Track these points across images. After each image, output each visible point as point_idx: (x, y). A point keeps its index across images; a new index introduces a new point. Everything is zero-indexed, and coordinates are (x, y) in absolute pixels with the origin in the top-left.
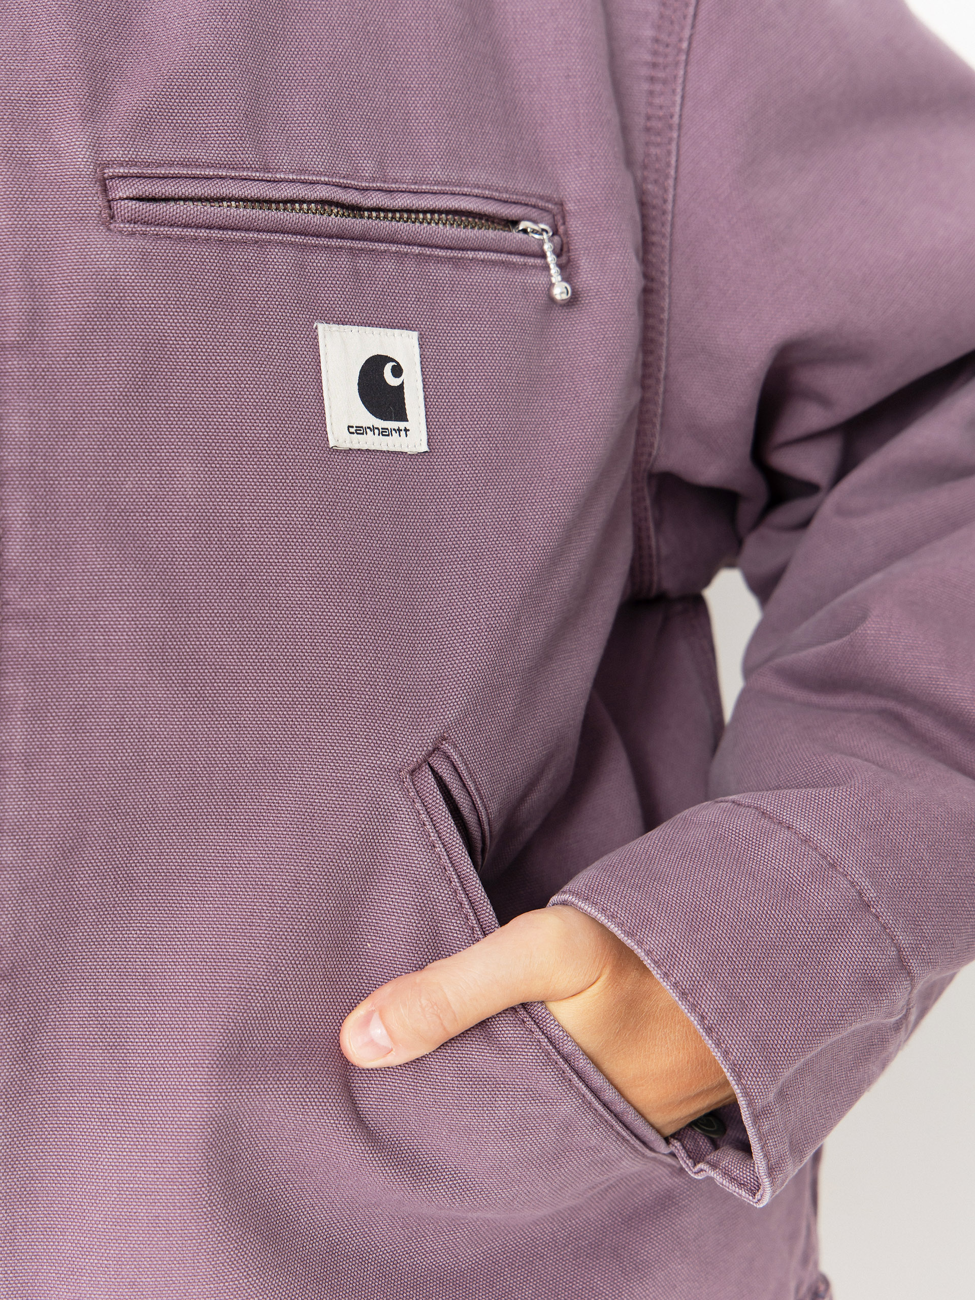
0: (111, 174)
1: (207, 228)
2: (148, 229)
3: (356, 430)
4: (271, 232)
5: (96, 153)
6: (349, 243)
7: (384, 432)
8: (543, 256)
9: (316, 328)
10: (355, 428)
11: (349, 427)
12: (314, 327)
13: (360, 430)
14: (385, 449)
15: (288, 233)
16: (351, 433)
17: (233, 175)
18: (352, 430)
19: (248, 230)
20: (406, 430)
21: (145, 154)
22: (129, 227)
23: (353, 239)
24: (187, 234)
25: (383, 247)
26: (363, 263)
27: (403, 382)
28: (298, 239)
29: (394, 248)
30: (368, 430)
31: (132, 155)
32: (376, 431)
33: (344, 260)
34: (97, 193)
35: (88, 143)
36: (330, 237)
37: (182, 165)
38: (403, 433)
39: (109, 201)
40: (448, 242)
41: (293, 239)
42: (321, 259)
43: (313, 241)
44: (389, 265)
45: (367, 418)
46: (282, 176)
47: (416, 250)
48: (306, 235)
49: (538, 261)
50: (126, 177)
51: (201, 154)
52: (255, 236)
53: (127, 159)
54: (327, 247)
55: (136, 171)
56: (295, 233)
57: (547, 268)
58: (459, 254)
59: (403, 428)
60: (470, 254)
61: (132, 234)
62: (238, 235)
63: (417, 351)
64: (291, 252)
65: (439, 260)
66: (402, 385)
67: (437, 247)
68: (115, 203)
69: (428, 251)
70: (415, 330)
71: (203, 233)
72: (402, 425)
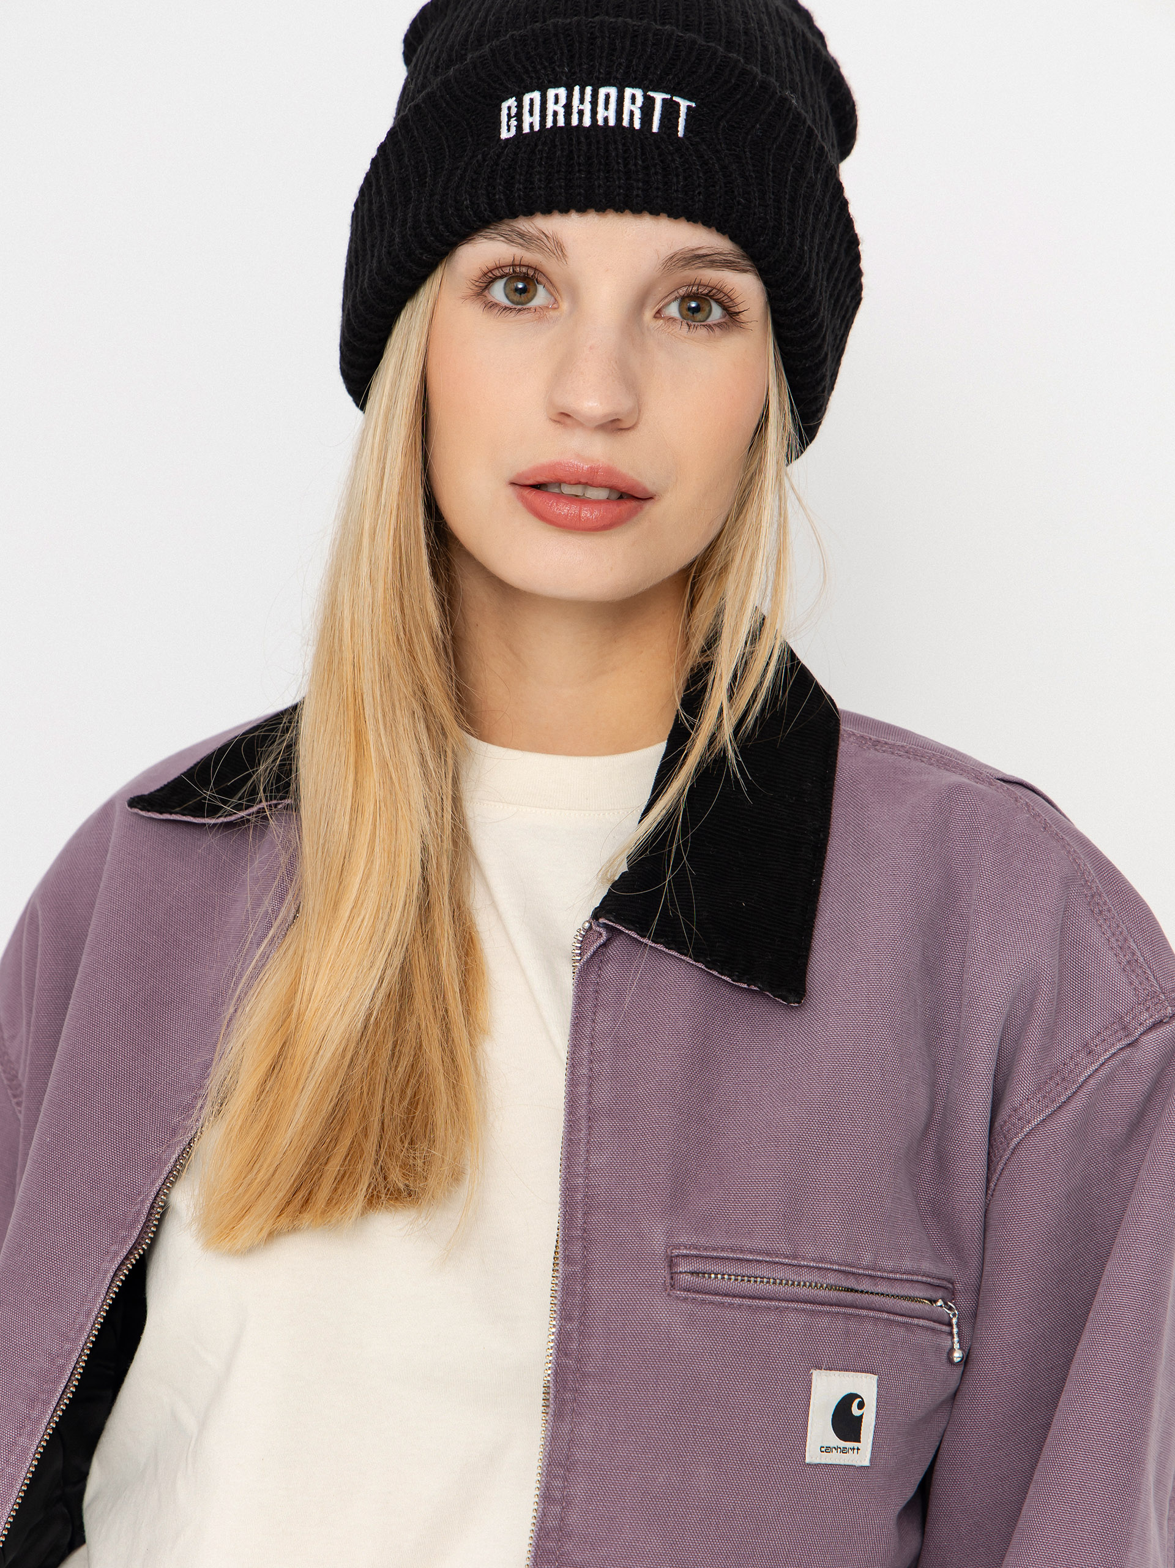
0: (676, 1254)
1: (741, 1297)
2: (697, 1296)
3: (825, 1450)
4: (789, 1301)
5: (668, 1238)
6: (843, 1310)
7: (844, 1451)
8: (950, 1325)
9: (812, 1373)
10: (825, 1448)
11: (821, 1447)
12: (810, 1372)
13: (828, 1450)
14: (842, 1463)
15: (802, 1302)
16: (821, 1452)
17: (768, 1259)
18: (823, 1449)
19: (771, 1299)
20: (858, 1449)
21: (703, 1241)
22: (684, 1294)
23: (845, 1306)
24: (726, 1301)
25: (864, 1312)
26: (853, 1325)
27: (863, 1414)
28: (808, 1306)
29: (871, 1313)
30: (834, 1449)
31: (694, 1240)
32: (839, 1450)
33: (840, 1323)
34: (664, 1268)
35: (663, 1231)
36: (831, 1305)
37: (733, 1250)
38: (856, 1451)
39: (672, 1273)
40: (903, 1311)
41: (804, 1307)
42: (825, 1321)
43: (820, 1308)
44: (869, 1326)
45: (835, 1441)
46: (805, 1263)
47: (885, 1316)
48: (814, 1304)
49: (946, 1328)
50: (688, 1256)
51: (747, 1244)
52: (777, 1304)
53: (690, 1243)
54: (828, 1313)
55: (695, 1253)
56: (806, 1302)
57: (951, 1334)
58: (909, 1320)
59: (856, 1448)
60: (916, 1321)
61: (685, 1299)
62: (764, 1303)
63: (875, 1389)
64: (803, 1317)
65: (899, 1323)
66: (862, 1416)
67: (897, 1314)
68: (677, 1275)
69: (892, 1317)
70: (876, 1374)
71: (737, 1301)
72: (855, 1445)
